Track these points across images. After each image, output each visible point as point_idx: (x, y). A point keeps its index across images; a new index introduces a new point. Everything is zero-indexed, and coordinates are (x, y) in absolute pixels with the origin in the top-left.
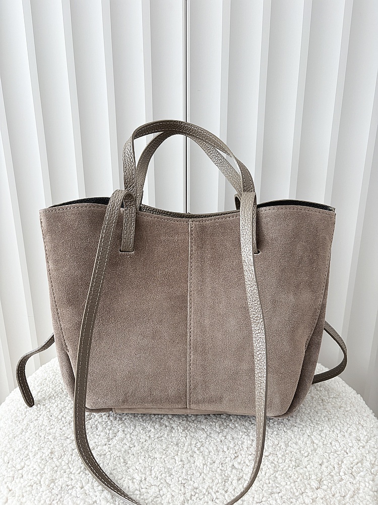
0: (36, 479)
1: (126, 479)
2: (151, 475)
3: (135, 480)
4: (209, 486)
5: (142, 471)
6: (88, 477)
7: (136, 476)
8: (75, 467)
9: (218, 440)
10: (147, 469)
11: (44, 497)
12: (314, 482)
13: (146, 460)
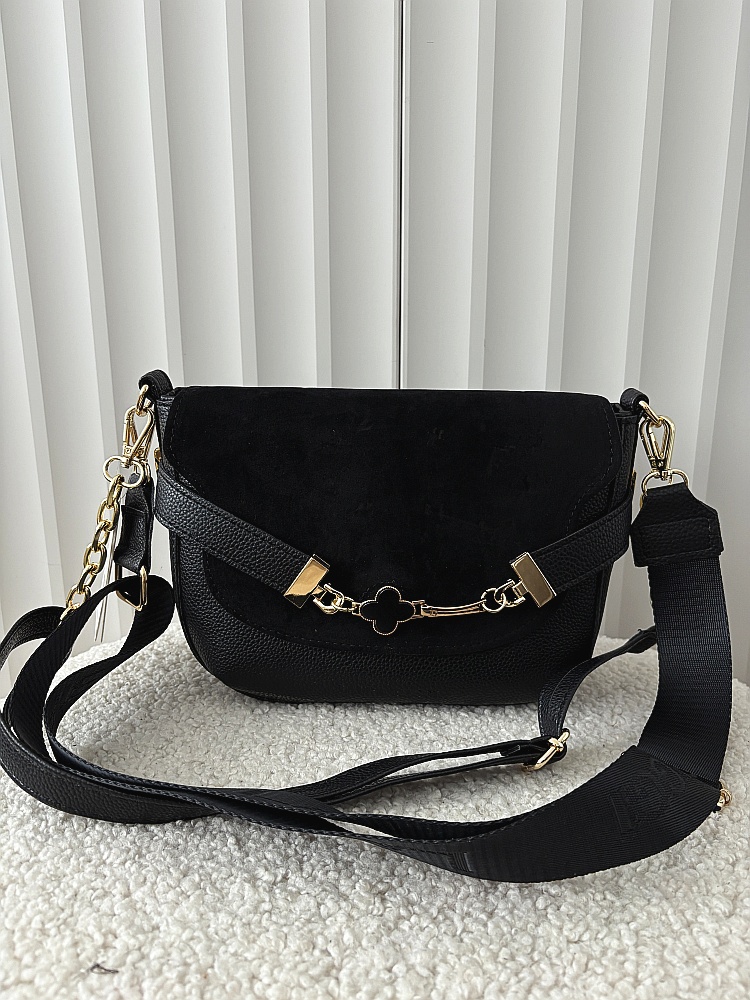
0: (16, 874)
1: (238, 880)
2: (301, 869)
3: (259, 883)
5: (278, 862)
6: (144, 872)
7: (261, 872)
8: (113, 851)
11: (29, 912)
12: (719, 899)
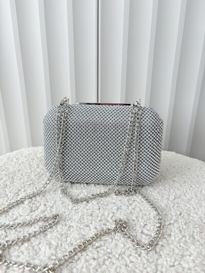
1: (45, 244)
2: (66, 241)
3: (51, 246)
4: (121, 251)
5: (59, 237)
9: (128, 211)
10: (64, 236)
13: (63, 228)
